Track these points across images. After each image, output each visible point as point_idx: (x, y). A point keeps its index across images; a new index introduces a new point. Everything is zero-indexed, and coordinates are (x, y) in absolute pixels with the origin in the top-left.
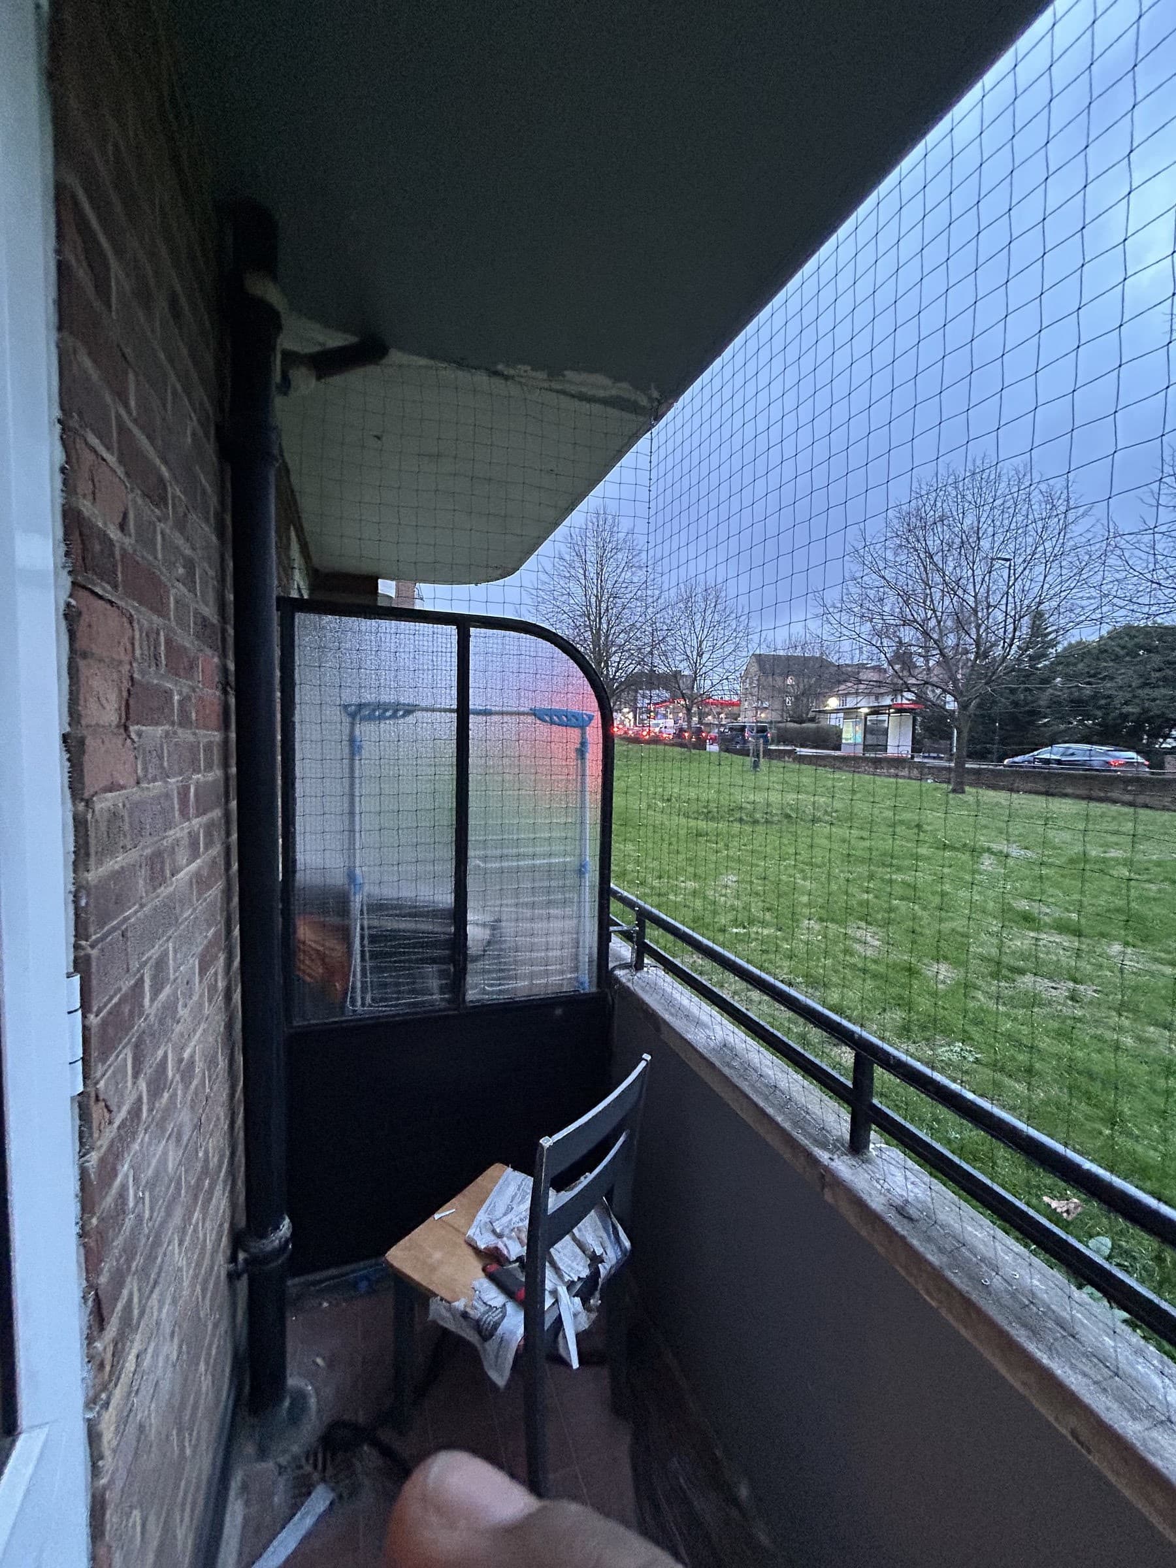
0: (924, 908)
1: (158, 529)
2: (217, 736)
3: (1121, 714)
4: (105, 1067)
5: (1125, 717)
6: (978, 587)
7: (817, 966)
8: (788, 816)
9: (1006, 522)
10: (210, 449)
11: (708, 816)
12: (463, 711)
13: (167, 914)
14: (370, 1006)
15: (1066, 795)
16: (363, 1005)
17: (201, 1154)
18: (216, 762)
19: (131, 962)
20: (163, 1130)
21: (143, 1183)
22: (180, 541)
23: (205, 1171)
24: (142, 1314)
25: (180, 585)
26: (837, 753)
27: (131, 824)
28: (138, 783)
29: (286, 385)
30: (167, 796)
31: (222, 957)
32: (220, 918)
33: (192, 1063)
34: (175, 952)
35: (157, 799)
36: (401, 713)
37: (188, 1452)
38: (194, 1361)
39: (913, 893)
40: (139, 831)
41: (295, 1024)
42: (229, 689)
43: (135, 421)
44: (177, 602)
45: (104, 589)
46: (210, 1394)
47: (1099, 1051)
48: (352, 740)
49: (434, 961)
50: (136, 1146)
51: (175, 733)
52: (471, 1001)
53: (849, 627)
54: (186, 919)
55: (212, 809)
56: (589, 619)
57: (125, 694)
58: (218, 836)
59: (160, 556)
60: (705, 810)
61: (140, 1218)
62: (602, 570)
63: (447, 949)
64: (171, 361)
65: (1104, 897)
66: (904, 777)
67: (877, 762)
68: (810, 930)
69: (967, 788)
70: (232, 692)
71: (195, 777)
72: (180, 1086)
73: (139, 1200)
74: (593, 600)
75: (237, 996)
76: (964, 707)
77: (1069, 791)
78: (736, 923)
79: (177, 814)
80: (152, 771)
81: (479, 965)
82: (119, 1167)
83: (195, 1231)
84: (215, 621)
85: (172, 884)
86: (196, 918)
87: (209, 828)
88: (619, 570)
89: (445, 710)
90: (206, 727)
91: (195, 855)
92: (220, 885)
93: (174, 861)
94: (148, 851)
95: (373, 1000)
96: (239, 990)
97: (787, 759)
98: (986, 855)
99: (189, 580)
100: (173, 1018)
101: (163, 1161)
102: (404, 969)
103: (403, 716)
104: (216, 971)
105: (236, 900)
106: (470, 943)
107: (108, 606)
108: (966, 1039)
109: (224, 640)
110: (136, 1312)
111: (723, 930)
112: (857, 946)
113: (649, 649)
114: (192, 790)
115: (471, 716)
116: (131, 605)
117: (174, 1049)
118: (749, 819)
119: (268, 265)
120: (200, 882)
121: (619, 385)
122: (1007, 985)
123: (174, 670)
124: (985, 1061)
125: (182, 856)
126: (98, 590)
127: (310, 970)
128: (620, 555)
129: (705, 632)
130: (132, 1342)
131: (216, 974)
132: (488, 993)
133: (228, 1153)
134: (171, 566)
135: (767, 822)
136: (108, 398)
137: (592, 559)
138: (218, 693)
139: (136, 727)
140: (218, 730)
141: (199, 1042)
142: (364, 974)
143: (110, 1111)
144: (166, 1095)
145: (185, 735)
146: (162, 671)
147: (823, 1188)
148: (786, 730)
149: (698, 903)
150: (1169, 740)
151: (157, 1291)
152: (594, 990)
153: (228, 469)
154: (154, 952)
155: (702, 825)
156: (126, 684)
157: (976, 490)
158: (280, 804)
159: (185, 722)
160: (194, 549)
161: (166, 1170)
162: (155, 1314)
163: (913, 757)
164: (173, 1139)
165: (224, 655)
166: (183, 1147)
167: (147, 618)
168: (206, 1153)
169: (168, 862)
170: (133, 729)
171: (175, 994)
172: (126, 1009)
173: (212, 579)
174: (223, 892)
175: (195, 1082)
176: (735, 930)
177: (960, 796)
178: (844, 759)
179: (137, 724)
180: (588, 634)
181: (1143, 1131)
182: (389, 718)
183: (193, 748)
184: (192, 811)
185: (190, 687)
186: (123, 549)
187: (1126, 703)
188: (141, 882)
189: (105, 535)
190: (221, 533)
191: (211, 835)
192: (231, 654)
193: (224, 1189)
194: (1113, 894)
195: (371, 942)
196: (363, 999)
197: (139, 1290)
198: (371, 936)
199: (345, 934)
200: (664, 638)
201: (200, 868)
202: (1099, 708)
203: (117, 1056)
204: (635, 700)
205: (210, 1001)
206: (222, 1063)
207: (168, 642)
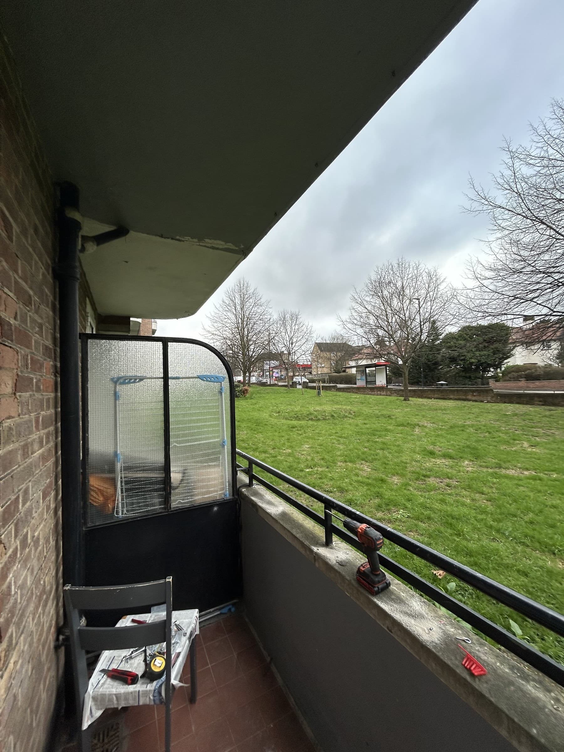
0: (390, 453)
1: (28, 315)
2: (52, 395)
3: (470, 362)
4: (4, 530)
5: (471, 364)
6: (405, 312)
7: (343, 483)
8: (332, 416)
9: (414, 284)
10: (50, 278)
11: (297, 418)
12: (166, 378)
13: (29, 471)
14: (125, 514)
15: (450, 399)
16: (122, 514)
17: (42, 582)
18: (51, 406)
19: (15, 489)
20: (26, 566)
21: (18, 585)
22: (36, 317)
23: (44, 591)
24: (17, 644)
25: (37, 335)
26: (355, 386)
27: (16, 432)
28: (19, 416)
29: (83, 249)
30: (30, 421)
31: (53, 493)
32: (53, 475)
33: (38, 539)
34: (32, 487)
35: (26, 422)
36: (137, 380)
37: (34, 725)
38: (38, 680)
39: (385, 447)
40: (19, 435)
41: (89, 526)
42: (57, 374)
43: (21, 278)
44: (35, 342)
45: (9, 343)
46: (45, 702)
47: (457, 506)
48: (115, 393)
49: (156, 490)
50: (15, 568)
51: (34, 395)
52: (174, 508)
53: (354, 330)
54: (37, 473)
55: (49, 427)
56: (238, 329)
57: (15, 381)
58: (52, 438)
59: (29, 325)
60: (295, 416)
61: (16, 599)
62: (243, 307)
63: (162, 484)
64: (34, 251)
65: (463, 441)
66: (384, 395)
67: (372, 389)
68: (340, 467)
69: (410, 399)
70: (58, 375)
71: (42, 413)
72: (33, 549)
73: (16, 593)
74: (240, 321)
75: (60, 513)
76: (405, 363)
77: (452, 397)
78: (307, 467)
79: (34, 429)
80: (25, 411)
81: (177, 491)
82: (8, 574)
83: (39, 617)
84: (51, 347)
85: (31, 458)
86: (42, 474)
87: (48, 435)
88: (251, 307)
89: (158, 378)
90: (47, 391)
91: (41, 446)
92: (53, 459)
93: (32, 448)
94: (22, 443)
95: (127, 511)
96: (61, 509)
97: (333, 390)
98: (417, 427)
99: (40, 333)
100: (31, 516)
101: (25, 579)
102: (142, 495)
103: (139, 382)
104: (50, 499)
105: (60, 468)
106: (172, 480)
107: (9, 349)
108: (405, 508)
109: (55, 353)
110: (14, 642)
111: (302, 471)
112: (361, 472)
113: (267, 342)
114: (41, 419)
115: (169, 380)
116: (17, 347)
117: (31, 531)
118: (316, 419)
119: (75, 205)
120: (44, 458)
121: (227, 244)
122: (422, 483)
123: (34, 370)
124: (412, 516)
125: (36, 447)
126: (6, 344)
127: (96, 499)
128: (251, 300)
129: (292, 334)
130: (12, 654)
131: (50, 500)
132: (182, 503)
133: (54, 587)
134: (33, 328)
135: (324, 419)
136: (11, 273)
137: (239, 302)
138: (52, 377)
139: (19, 394)
140: (52, 392)
141: (41, 530)
142: (122, 499)
143: (5, 549)
144: (27, 550)
145: (38, 396)
146: (29, 370)
147: (315, 561)
148: (333, 376)
149: (291, 459)
150: (489, 373)
151: (23, 636)
152: (231, 497)
153: (57, 284)
154: (23, 486)
155: (295, 422)
156: (15, 377)
157: (400, 271)
158: (81, 424)
159: (38, 390)
160: (42, 318)
161: (27, 583)
162: (22, 648)
163: (387, 386)
164: (30, 570)
165: (55, 360)
166: (34, 576)
167: (23, 351)
168: (44, 582)
169: (30, 448)
170: (18, 394)
171: (31, 505)
172: (12, 508)
173: (50, 329)
174: (53, 463)
175: (40, 548)
176: (307, 470)
177: (407, 402)
178: (359, 389)
179: (19, 392)
180: (238, 337)
181: (472, 537)
182: (132, 383)
183: (41, 401)
184: (40, 427)
185: (40, 375)
186: (15, 327)
187: (471, 358)
188: (19, 456)
189: (9, 322)
190: (54, 310)
191: (49, 438)
192: (58, 359)
193: (53, 603)
194: (467, 440)
195: (126, 484)
196: (123, 511)
197: (16, 632)
198: (126, 481)
199: (113, 481)
200: (274, 337)
201: (43, 452)
202: (462, 360)
203: (9, 527)
204: (263, 366)
205: (47, 512)
206: (52, 543)
207: (32, 358)
